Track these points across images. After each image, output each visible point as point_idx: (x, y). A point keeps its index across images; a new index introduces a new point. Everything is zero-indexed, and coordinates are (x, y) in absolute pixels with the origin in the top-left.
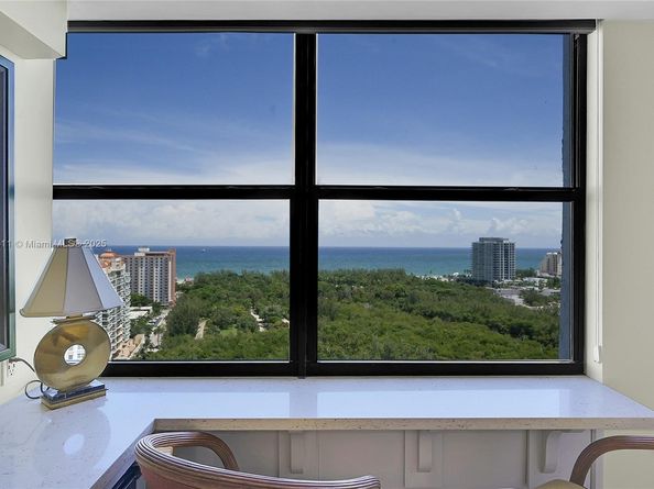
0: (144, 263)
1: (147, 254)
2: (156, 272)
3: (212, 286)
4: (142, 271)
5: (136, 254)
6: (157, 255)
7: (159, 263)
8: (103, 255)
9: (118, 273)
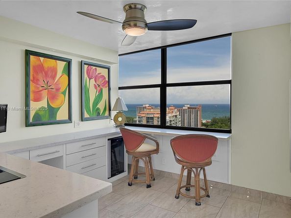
0: (187, 112)
1: (188, 108)
2: (193, 116)
3: (219, 124)
4: (186, 116)
5: (184, 108)
6: (193, 108)
7: (194, 112)
8: (170, 108)
9: (176, 116)
